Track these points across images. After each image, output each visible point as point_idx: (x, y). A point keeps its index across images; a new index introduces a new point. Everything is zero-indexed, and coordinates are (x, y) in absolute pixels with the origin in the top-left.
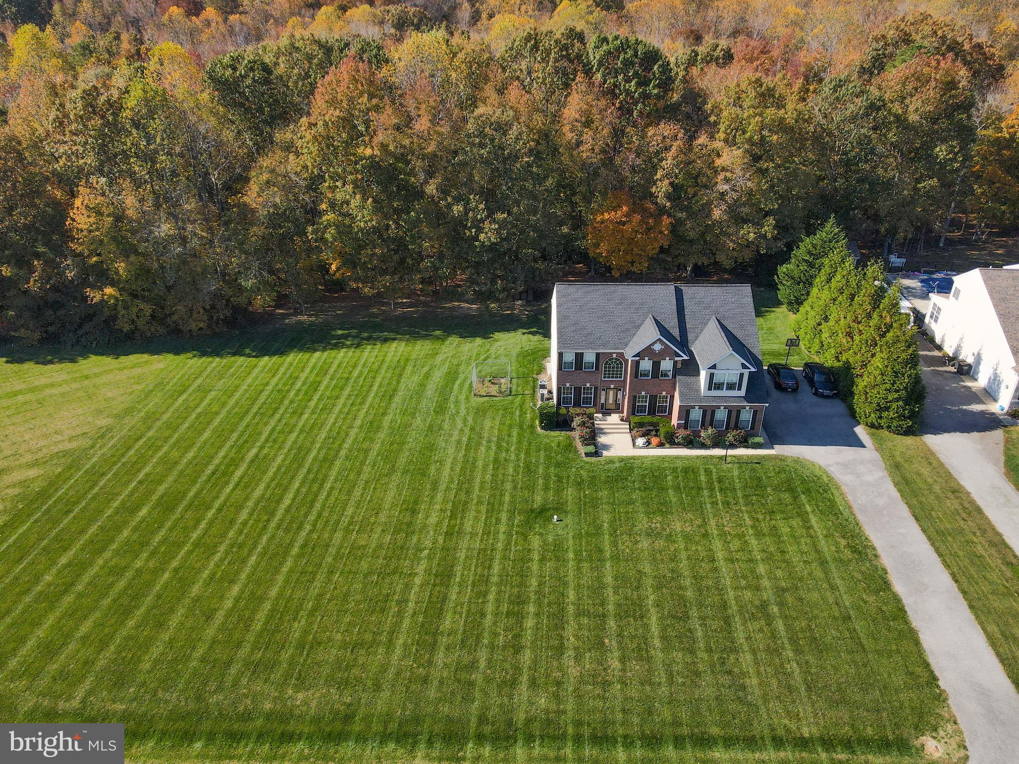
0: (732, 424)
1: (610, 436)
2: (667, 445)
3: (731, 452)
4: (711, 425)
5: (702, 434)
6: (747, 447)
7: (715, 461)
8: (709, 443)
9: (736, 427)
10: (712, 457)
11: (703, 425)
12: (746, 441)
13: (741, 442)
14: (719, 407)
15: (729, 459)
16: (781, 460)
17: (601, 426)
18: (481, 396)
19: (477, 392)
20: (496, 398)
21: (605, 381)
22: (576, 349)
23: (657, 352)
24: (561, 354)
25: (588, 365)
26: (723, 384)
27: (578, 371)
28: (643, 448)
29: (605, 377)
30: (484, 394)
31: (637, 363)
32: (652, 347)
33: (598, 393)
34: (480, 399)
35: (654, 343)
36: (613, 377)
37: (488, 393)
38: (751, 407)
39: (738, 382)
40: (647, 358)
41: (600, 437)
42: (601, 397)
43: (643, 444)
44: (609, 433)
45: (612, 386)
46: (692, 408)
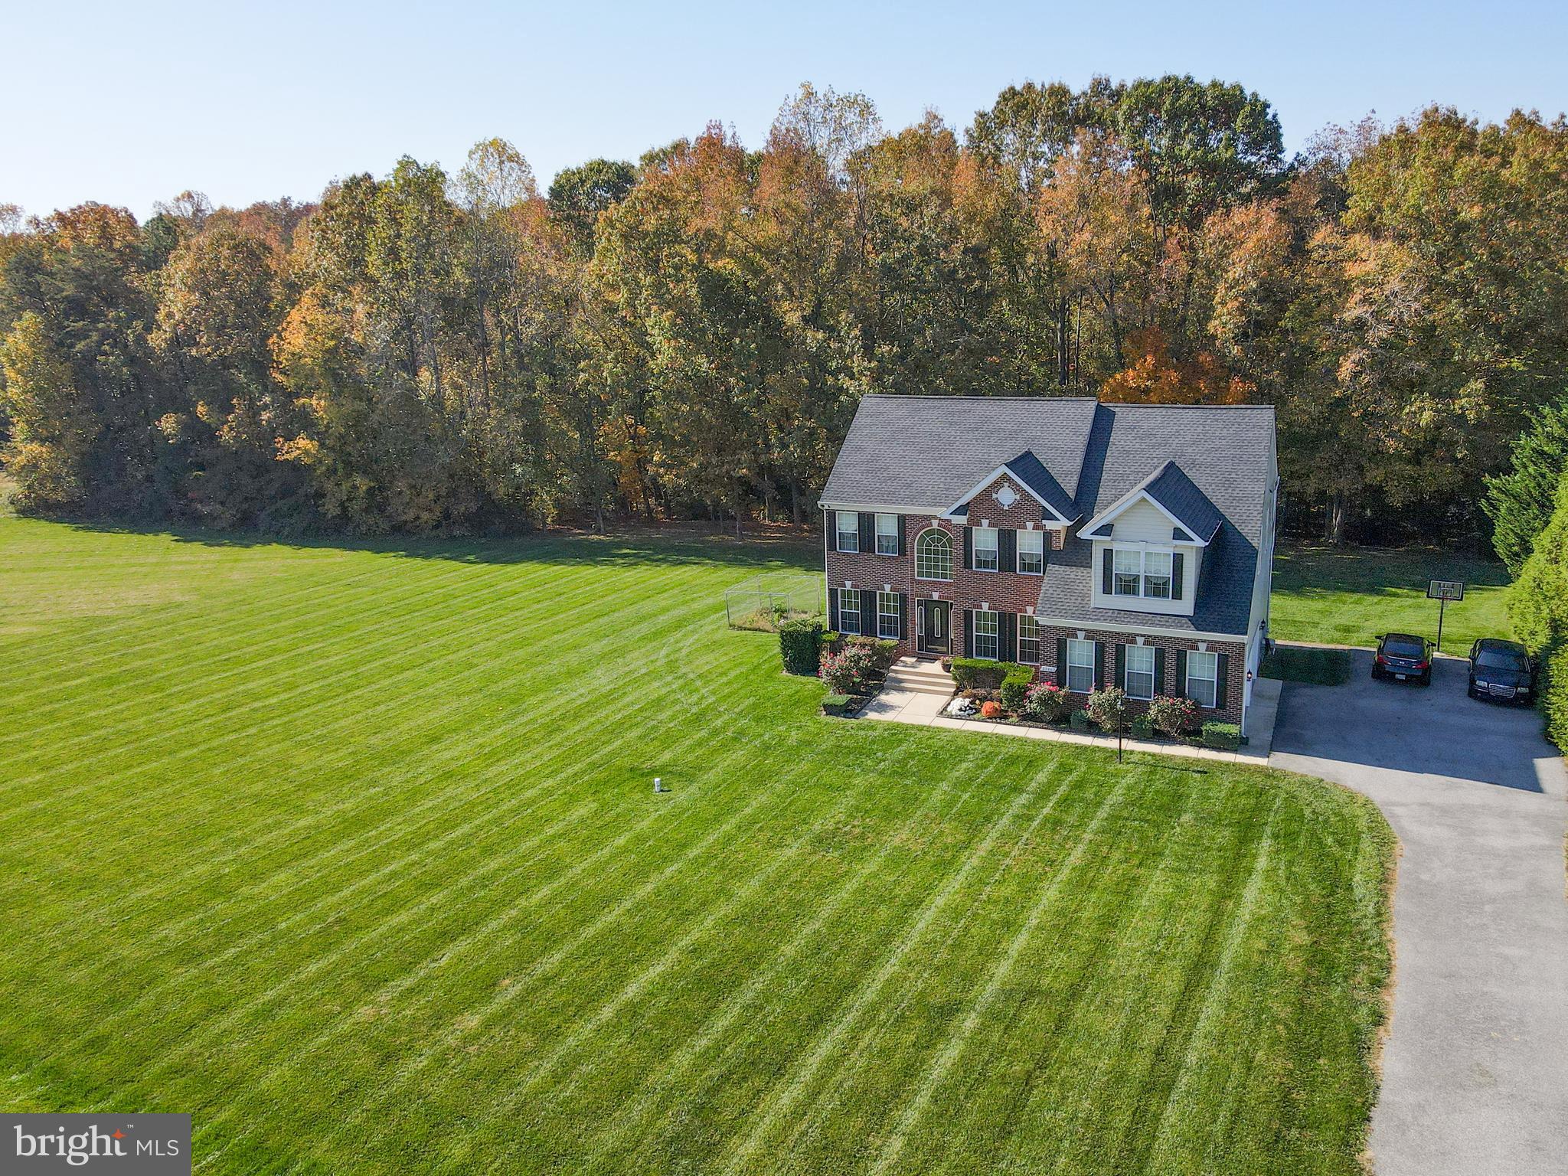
0: (1170, 682)
1: (910, 694)
2: (1012, 718)
4: (1119, 683)
5: (1091, 700)
6: (1199, 745)
7: (1100, 755)
10: (1098, 749)
11: (1100, 681)
12: (1196, 730)
14: (1132, 638)
17: (900, 676)
18: (740, 628)
19: (738, 623)
20: (764, 634)
21: (920, 582)
22: (855, 502)
23: (1006, 508)
24: (832, 515)
25: (885, 543)
26: (1136, 579)
27: (866, 555)
28: (958, 717)
29: (920, 574)
30: (748, 625)
31: (967, 532)
32: (994, 496)
33: (909, 609)
34: (736, 633)
35: (996, 485)
36: (936, 575)
37: (755, 625)
38: (1212, 646)
39: (1171, 576)
40: (985, 522)
41: (887, 694)
42: (917, 621)
43: (961, 710)
44: (911, 690)
45: (936, 596)
46: (1069, 636)
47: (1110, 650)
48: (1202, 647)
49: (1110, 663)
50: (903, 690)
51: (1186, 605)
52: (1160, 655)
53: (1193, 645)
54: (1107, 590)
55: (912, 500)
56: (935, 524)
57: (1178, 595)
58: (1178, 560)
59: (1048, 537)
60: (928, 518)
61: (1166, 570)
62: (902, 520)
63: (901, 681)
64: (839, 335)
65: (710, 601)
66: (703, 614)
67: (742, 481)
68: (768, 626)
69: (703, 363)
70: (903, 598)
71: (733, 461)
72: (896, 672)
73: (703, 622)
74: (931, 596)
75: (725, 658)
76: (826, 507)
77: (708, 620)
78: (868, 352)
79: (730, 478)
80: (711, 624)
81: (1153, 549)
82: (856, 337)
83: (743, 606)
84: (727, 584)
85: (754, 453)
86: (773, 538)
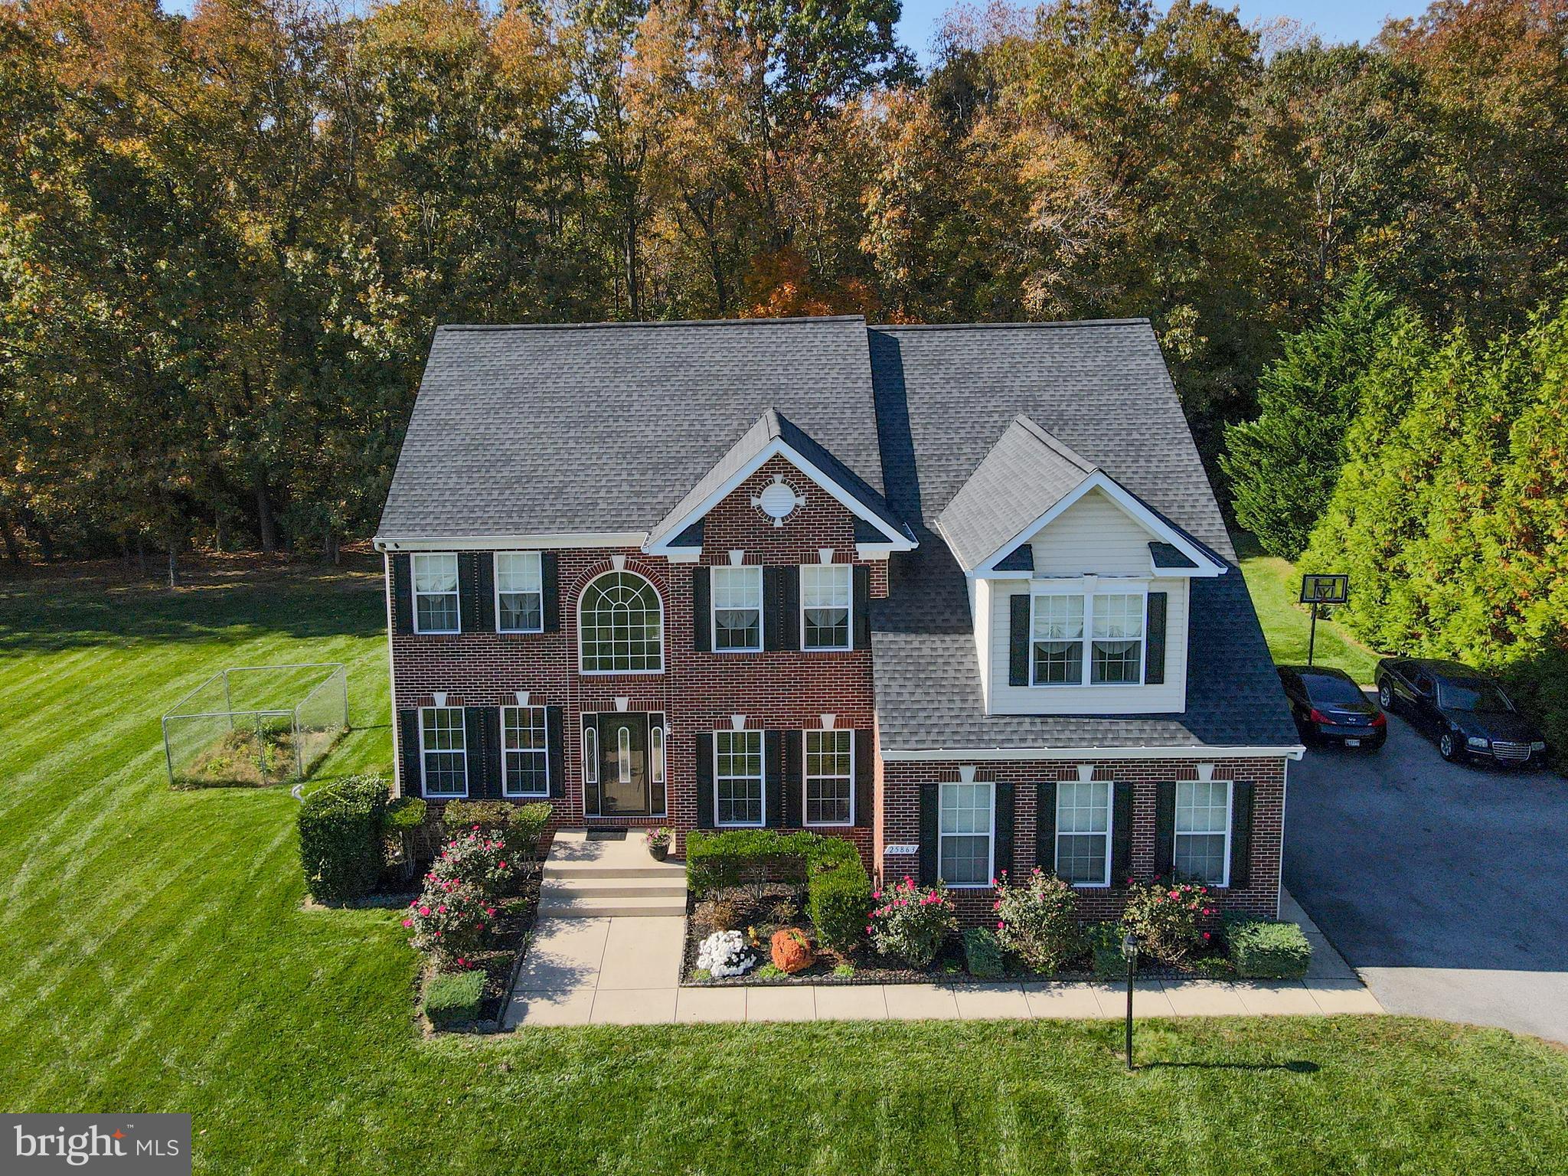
0: (1143, 857)
1: (597, 927)
2: (843, 970)
3: (1150, 1003)
4: (1044, 861)
5: (1006, 909)
6: (1231, 977)
7: (1077, 1052)
8: (1039, 953)
9: (1164, 871)
10: (1059, 1030)
11: (1005, 861)
12: (1218, 945)
13: (1195, 952)
14: (1068, 770)
15: (1146, 1044)
16: (1420, 1047)
17: (569, 884)
18: (197, 785)
19: (189, 772)
20: (248, 793)
21: (589, 680)
22: (454, 532)
23: (778, 524)
24: (401, 562)
25: (514, 610)
26: (1076, 648)
27: (478, 637)
28: (725, 982)
29: (589, 664)
30: (211, 777)
31: (699, 577)
32: (755, 502)
33: (568, 737)
34: (189, 796)
35: (759, 480)
36: (622, 664)
37: (228, 773)
38: (1222, 769)
39: (1143, 639)
40: (736, 556)
41: (551, 934)
42: (584, 755)
43: (729, 963)
44: (596, 914)
45: (622, 705)
46: (944, 778)
47: (1027, 798)
48: (1205, 772)
49: (1026, 824)
50: (578, 916)
51: (1172, 694)
52: (1124, 798)
53: (1187, 769)
54: (1018, 677)
55: (572, 520)
56: (619, 563)
57: (1156, 676)
58: (1157, 604)
59: (862, 573)
60: (606, 553)
61: (1133, 627)
62: (551, 560)
63: (571, 895)
64: (339, 257)
65: (128, 722)
66: (114, 758)
67: (181, 497)
68: (254, 774)
69: (100, 307)
70: (556, 716)
71: (162, 464)
72: (558, 874)
73: (114, 778)
74: (613, 706)
75: (166, 878)
76: (390, 547)
77: (126, 772)
78: (392, 281)
79: (156, 492)
80: (133, 779)
81: (1109, 587)
82: (369, 258)
83: (195, 727)
84: (158, 679)
85: (201, 449)
86: (229, 581)
